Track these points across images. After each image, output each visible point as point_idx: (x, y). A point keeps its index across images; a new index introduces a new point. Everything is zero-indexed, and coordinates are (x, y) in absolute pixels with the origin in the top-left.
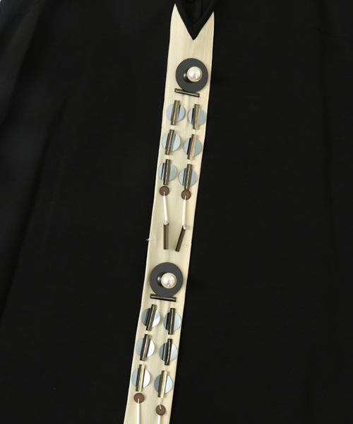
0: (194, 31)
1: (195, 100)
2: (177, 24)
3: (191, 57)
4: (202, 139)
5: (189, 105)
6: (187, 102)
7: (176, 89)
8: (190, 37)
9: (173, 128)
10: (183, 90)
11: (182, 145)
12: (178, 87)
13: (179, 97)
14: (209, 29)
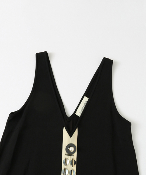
0: (71, 135)
1: (72, 157)
2: (65, 133)
3: (70, 143)
4: (75, 170)
5: (70, 159)
6: (70, 158)
7: (66, 154)
8: (70, 137)
9: (65, 167)
10: (68, 154)
11: (69, 172)
12: (67, 153)
13: (67, 157)
14: (76, 133)
